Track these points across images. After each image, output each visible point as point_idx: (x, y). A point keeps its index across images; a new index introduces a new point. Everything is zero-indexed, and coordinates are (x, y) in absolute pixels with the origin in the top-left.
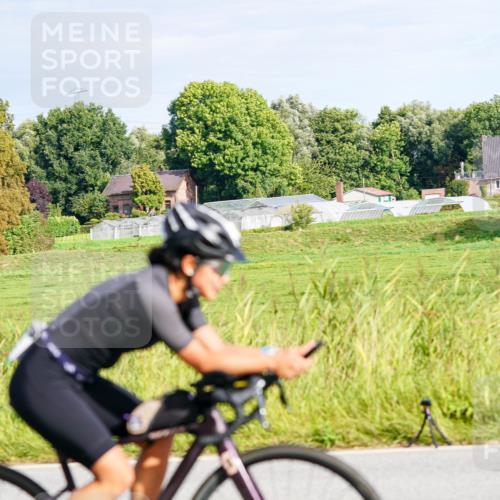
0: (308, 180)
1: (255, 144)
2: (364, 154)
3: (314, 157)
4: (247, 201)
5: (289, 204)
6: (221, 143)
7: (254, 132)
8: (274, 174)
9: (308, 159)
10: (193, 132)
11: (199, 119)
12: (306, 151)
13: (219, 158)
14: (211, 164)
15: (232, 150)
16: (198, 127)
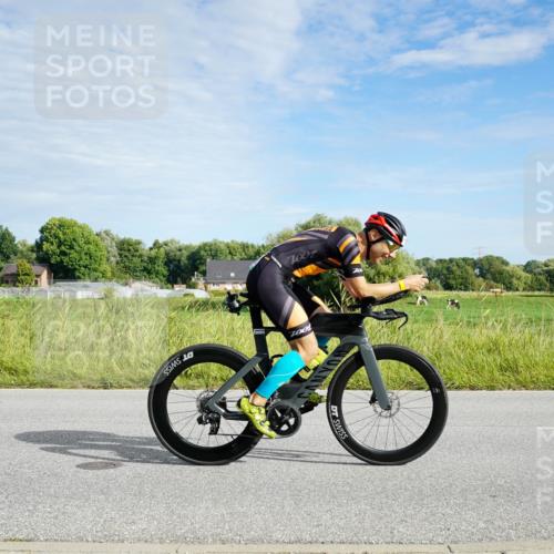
0: (113, 274)
1: (86, 254)
2: (144, 264)
3: (117, 263)
4: (80, 283)
6: (68, 251)
7: (86, 247)
9: (114, 263)
10: (52, 243)
11: (57, 237)
12: (113, 260)
13: (66, 259)
14: (62, 262)
15: (74, 255)
16: (55, 241)
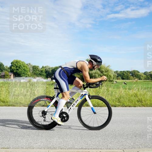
0: (31, 75)
1: (24, 70)
2: (40, 72)
4: (22, 78)
5: (28, 79)
6: (18, 69)
7: (24, 68)
8: (26, 74)
10: (14, 67)
11: (15, 65)
12: (31, 71)
14: (17, 72)
15: (20, 70)
